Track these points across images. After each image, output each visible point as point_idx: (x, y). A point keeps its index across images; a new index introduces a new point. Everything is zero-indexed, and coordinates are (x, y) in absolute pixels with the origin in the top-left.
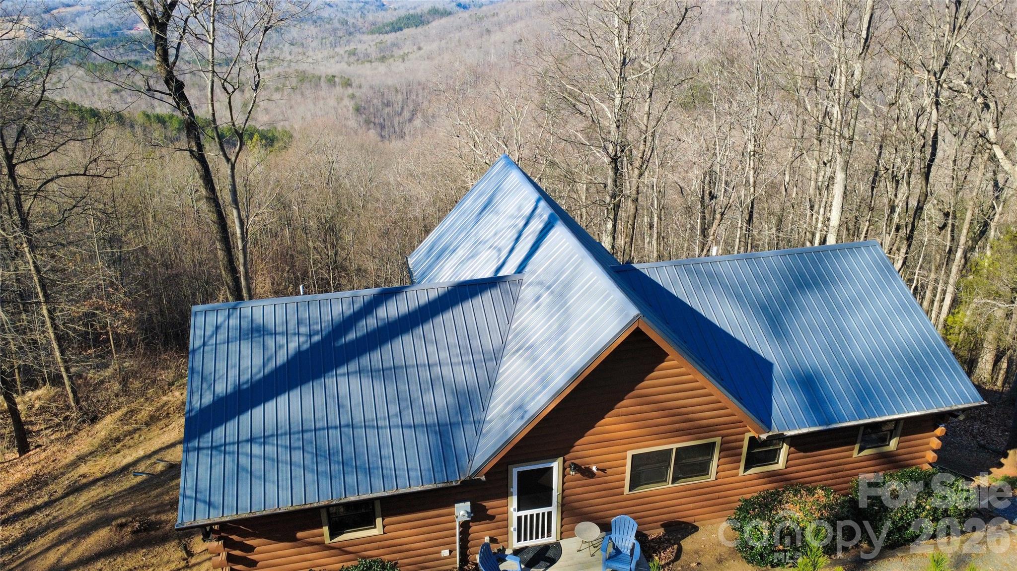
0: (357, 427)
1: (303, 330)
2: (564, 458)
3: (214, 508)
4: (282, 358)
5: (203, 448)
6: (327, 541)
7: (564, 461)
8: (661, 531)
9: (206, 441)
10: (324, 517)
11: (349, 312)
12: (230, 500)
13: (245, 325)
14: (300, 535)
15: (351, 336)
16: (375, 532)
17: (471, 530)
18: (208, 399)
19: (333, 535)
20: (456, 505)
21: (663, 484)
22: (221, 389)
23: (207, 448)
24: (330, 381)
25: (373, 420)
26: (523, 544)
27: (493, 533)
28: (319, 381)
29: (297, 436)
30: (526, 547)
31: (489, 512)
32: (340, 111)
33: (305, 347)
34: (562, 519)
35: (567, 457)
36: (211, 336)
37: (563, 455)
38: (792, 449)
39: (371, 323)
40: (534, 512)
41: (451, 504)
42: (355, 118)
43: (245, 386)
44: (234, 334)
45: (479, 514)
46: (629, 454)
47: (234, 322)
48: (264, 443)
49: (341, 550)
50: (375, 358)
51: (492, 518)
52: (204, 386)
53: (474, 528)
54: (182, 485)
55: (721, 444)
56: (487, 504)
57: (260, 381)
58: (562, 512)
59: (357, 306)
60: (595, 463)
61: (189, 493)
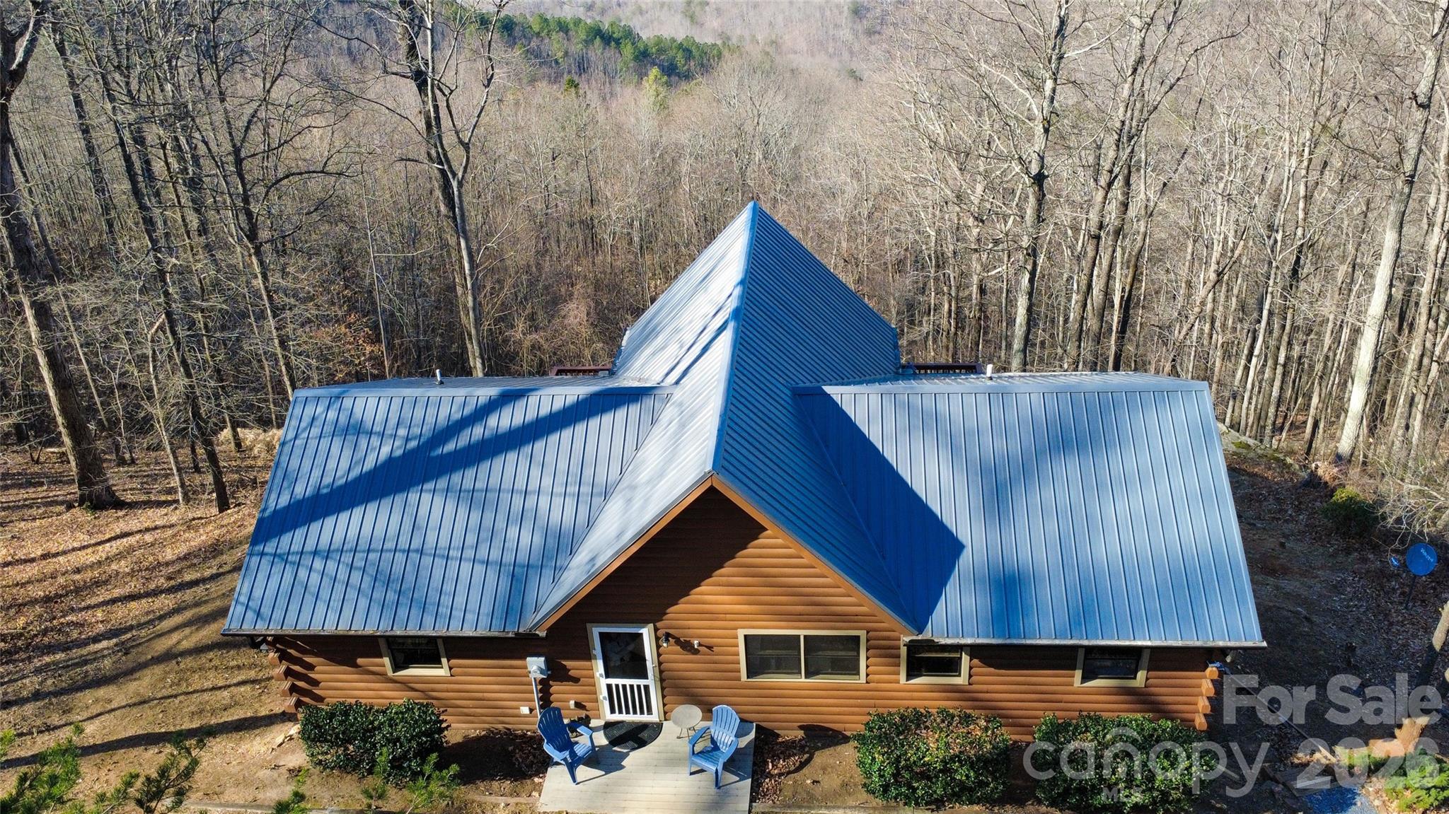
0: (426, 554)
1: (402, 432)
2: (655, 626)
3: (262, 619)
4: (369, 464)
5: (266, 554)
6: (390, 673)
7: (656, 630)
8: (800, 734)
9: (270, 548)
10: (383, 646)
11: (457, 416)
12: (278, 615)
13: (343, 419)
14: (360, 661)
15: (450, 447)
16: (441, 672)
17: (552, 690)
18: (284, 500)
19: (397, 667)
20: (528, 659)
21: (795, 676)
22: (299, 490)
23: (271, 555)
24: (413, 496)
25: (445, 549)
26: (617, 717)
27: (580, 697)
28: (401, 495)
29: (361, 555)
30: (622, 722)
31: (572, 673)
32: (828, 13)
33: (398, 453)
34: (664, 697)
35: (659, 624)
36: (305, 429)
37: (654, 622)
38: (976, 661)
39: (478, 432)
40: (628, 682)
41: (523, 657)
42: (850, 25)
43: (325, 491)
44: (329, 429)
45: (556, 673)
46: (741, 633)
47: (332, 415)
48: (327, 558)
49: (406, 685)
50: (467, 478)
51: (576, 680)
52: (285, 484)
53: (556, 688)
54: (238, 589)
55: (868, 640)
56: (568, 664)
57: (341, 487)
58: (663, 689)
59: (467, 411)
60: (698, 637)
61: (243, 599)
